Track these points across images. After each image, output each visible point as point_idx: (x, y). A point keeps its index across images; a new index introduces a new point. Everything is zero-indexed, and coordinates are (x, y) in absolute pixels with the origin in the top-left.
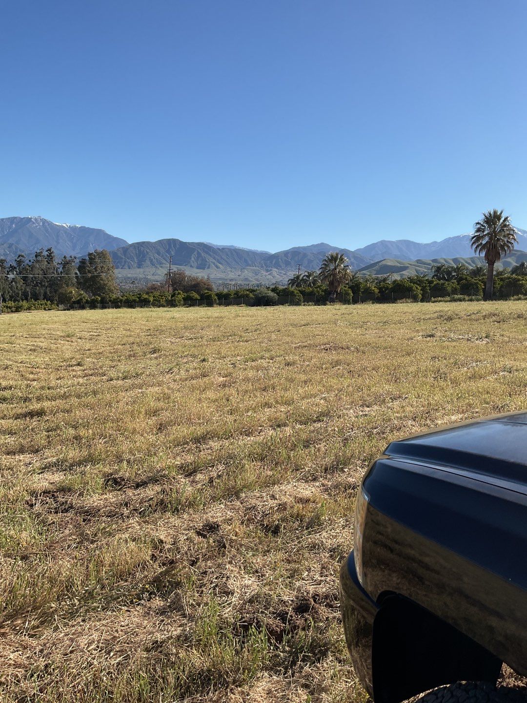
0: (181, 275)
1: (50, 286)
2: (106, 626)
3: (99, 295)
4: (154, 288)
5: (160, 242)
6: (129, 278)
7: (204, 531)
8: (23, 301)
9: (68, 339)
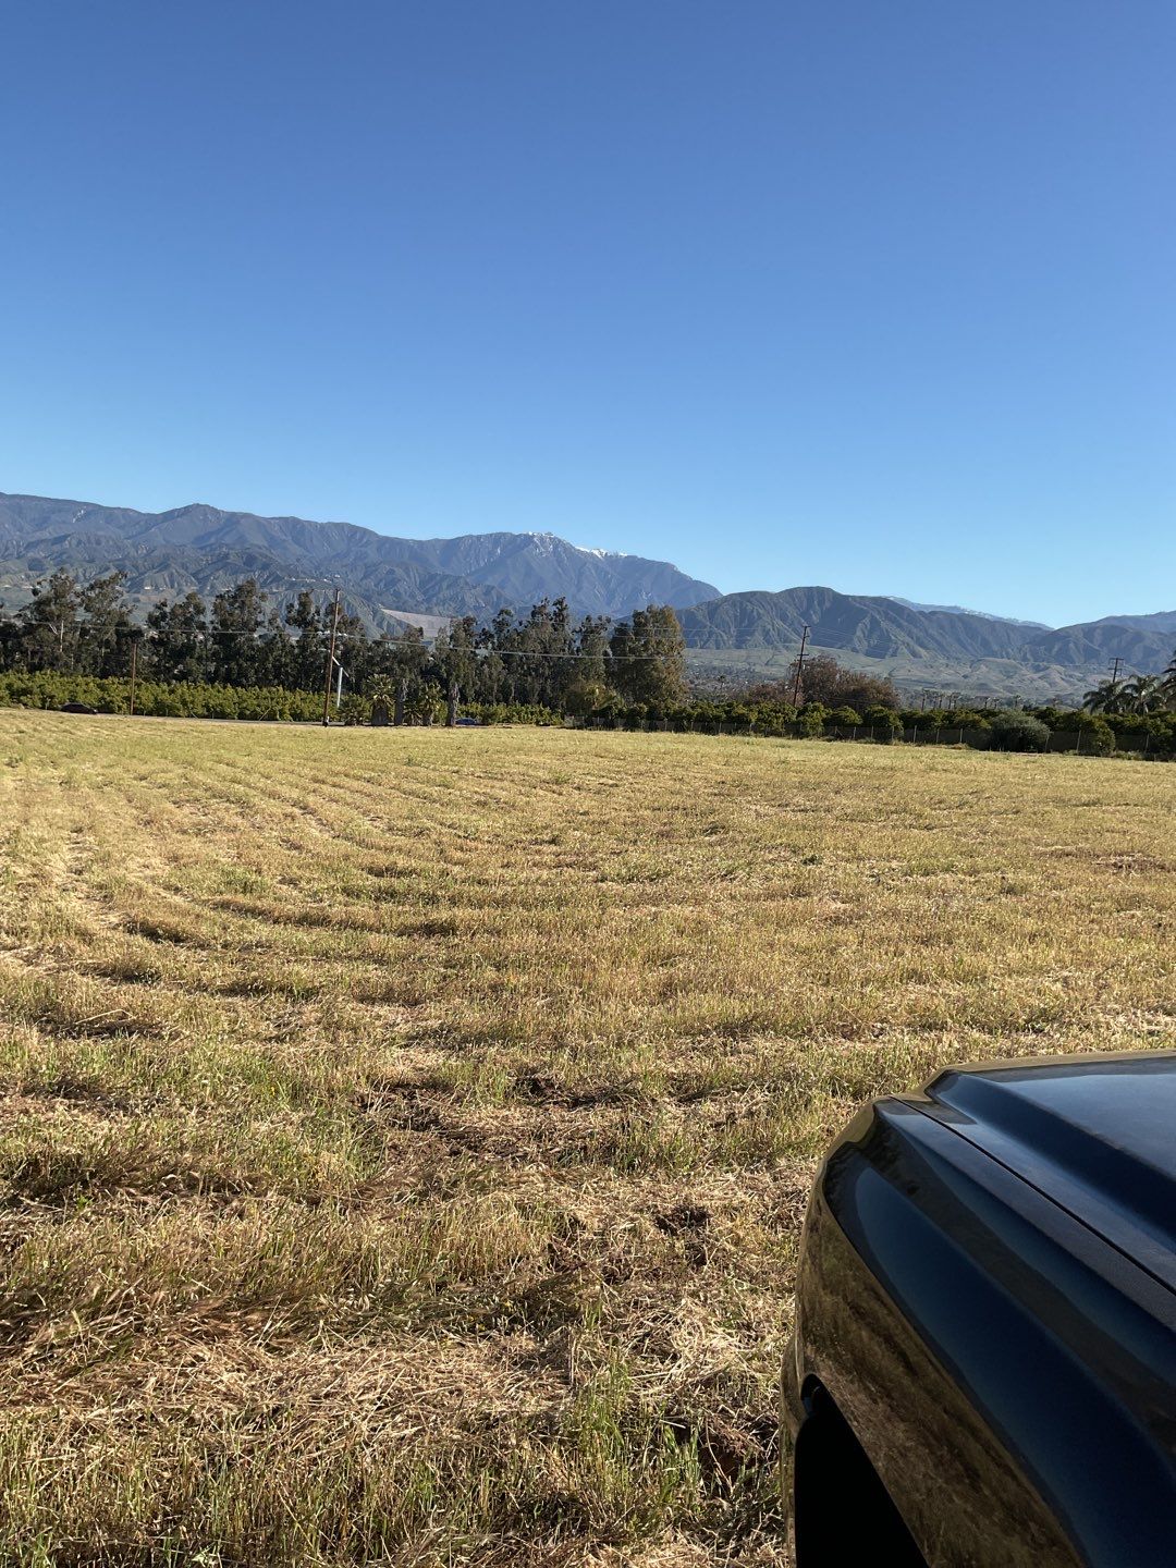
0: (827, 668)
1: (554, 677)
2: (408, 1363)
3: (647, 702)
4: (763, 693)
5: (790, 592)
6: (715, 668)
7: (673, 1220)
8: (498, 702)
9: (555, 787)
